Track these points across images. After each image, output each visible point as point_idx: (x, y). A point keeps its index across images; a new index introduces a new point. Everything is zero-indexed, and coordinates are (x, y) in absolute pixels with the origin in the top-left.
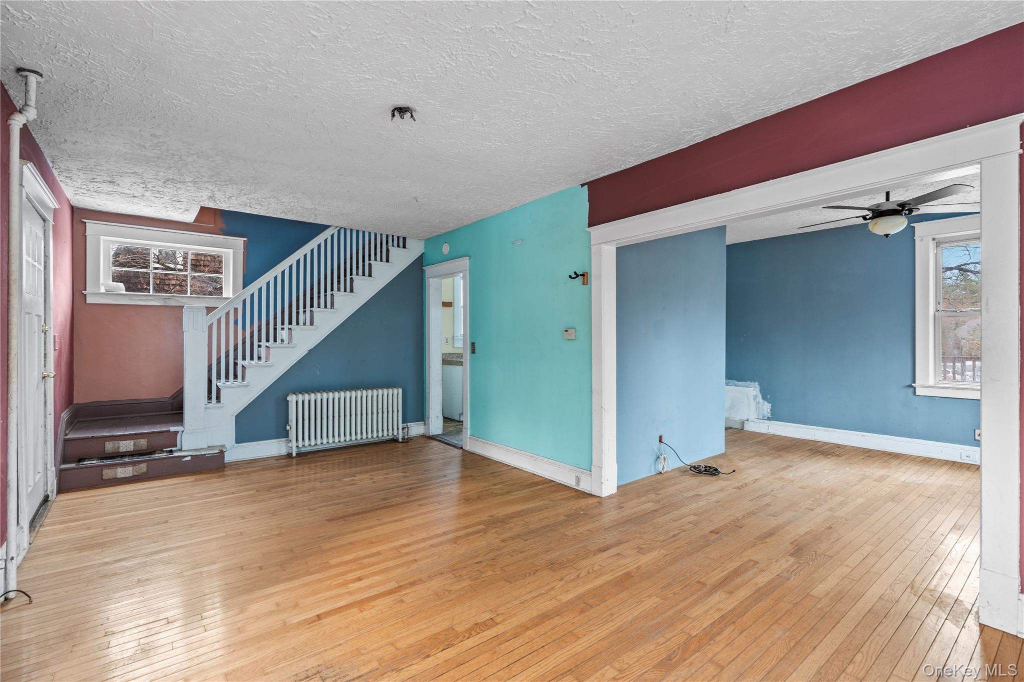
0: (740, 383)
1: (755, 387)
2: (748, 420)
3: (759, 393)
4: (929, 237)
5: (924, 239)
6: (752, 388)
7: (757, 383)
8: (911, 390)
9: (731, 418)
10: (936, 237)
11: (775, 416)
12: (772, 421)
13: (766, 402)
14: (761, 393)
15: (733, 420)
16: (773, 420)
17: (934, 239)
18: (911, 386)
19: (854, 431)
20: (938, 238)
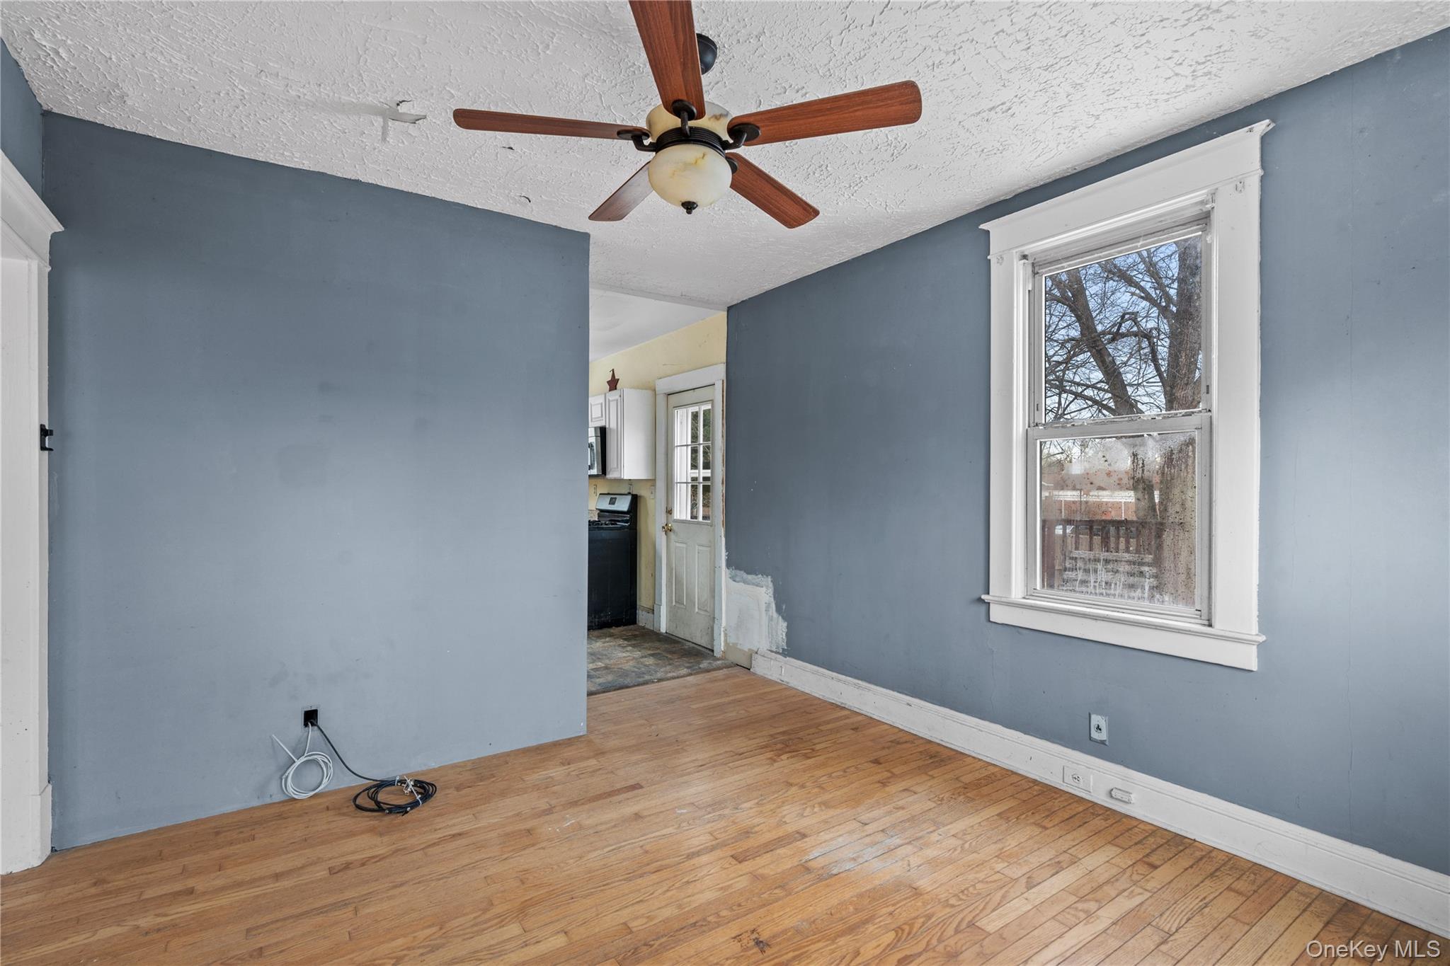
0: (750, 577)
1: (767, 587)
2: (756, 653)
3: (772, 599)
4: (1014, 251)
5: (1004, 257)
6: (764, 589)
7: (769, 579)
8: (983, 608)
9: (739, 647)
10: (1028, 249)
11: (793, 649)
12: (788, 658)
13: (780, 617)
14: (775, 600)
15: (740, 650)
16: (789, 656)
17: (1025, 257)
18: (980, 600)
19: (898, 692)
20: (1033, 254)
